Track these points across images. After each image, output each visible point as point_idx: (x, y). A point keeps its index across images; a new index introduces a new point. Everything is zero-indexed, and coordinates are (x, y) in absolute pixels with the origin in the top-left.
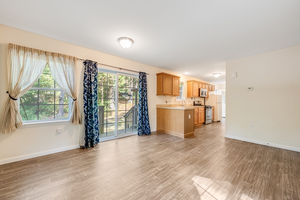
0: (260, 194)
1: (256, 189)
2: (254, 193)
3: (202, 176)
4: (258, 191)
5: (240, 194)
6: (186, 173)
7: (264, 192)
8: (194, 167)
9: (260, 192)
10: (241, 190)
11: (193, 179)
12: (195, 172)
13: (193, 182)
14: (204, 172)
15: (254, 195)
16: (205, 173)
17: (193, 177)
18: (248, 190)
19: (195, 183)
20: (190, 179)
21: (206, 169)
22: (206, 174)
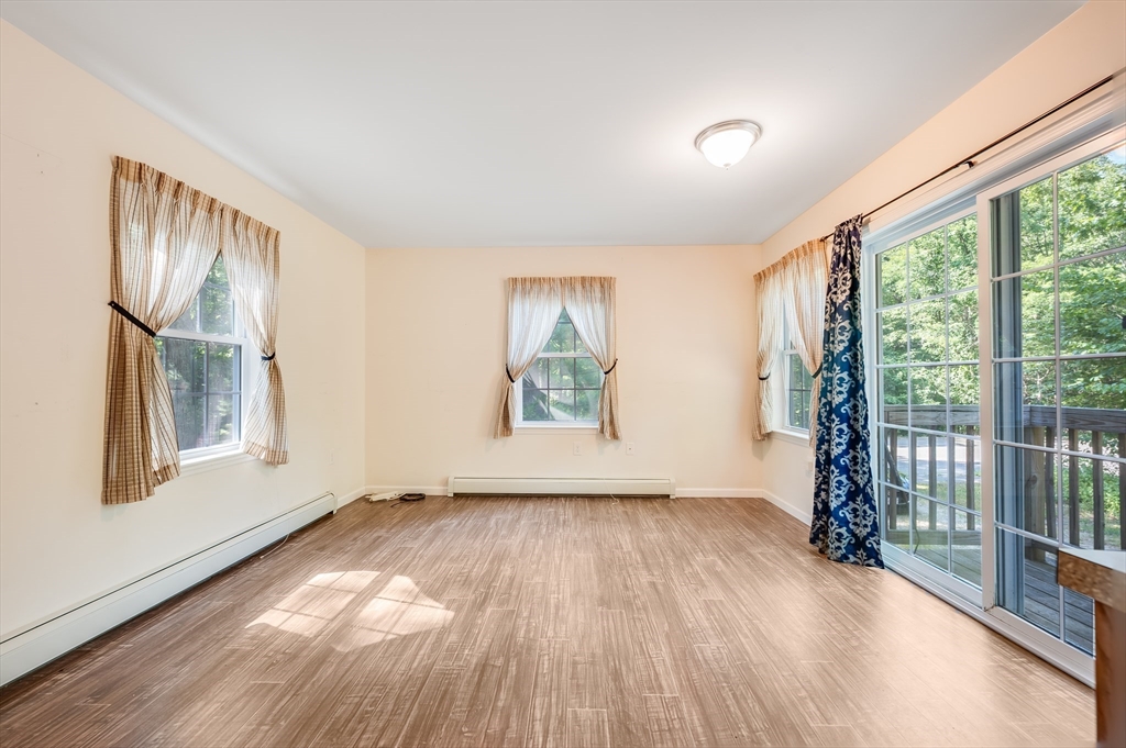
3: (427, 633)
6: (480, 622)
8: (466, 652)
11: (451, 614)
12: (453, 637)
13: (448, 608)
14: (422, 652)
16: (420, 647)
17: (454, 619)
19: (442, 606)
20: (458, 610)
21: (416, 669)
22: (414, 648)
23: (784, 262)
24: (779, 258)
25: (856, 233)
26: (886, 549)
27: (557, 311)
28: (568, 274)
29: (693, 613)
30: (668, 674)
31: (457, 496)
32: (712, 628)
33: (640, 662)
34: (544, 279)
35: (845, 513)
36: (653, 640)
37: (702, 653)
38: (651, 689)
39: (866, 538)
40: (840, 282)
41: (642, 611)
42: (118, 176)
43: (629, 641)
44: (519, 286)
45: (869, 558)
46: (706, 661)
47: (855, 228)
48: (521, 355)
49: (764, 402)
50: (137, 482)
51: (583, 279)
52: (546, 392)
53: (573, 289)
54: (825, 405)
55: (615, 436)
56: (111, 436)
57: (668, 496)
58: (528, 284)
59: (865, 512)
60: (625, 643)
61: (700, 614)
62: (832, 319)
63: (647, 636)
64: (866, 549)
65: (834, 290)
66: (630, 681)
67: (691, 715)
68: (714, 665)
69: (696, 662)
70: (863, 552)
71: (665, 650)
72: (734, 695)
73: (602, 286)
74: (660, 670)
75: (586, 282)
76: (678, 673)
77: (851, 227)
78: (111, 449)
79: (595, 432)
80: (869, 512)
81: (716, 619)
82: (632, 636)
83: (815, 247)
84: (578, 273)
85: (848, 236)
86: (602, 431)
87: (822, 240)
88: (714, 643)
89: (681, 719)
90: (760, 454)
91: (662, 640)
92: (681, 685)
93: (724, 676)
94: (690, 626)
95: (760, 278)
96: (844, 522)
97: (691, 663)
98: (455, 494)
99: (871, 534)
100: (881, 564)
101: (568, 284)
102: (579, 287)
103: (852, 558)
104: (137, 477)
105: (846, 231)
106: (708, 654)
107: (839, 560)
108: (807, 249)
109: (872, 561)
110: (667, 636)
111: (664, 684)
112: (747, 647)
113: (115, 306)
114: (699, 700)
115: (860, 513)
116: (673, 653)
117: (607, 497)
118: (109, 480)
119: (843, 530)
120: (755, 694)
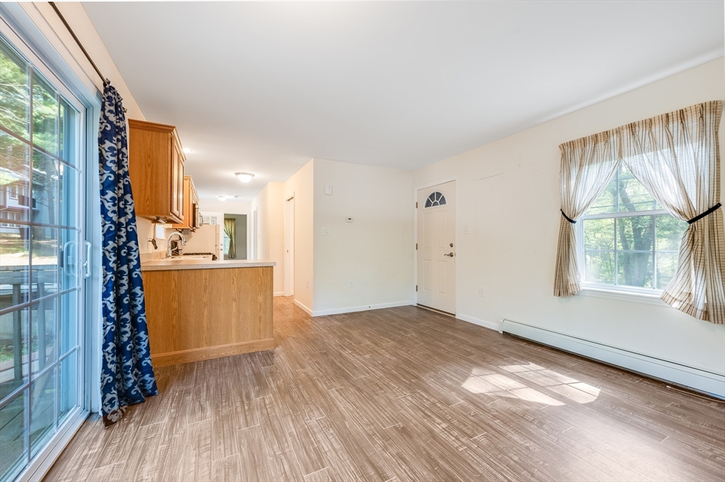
29: (332, 445)
30: (337, 397)
32: (315, 434)
33: (352, 398)
36: (351, 412)
37: (320, 413)
38: (341, 389)
41: (370, 433)
43: (365, 407)
46: (318, 409)
60: (366, 406)
61: (326, 447)
63: (356, 414)
66: (352, 389)
67: (322, 386)
68: (313, 408)
69: (323, 407)
71: (342, 407)
72: (303, 397)
74: (340, 398)
76: (331, 399)
81: (312, 443)
82: (365, 411)
88: (313, 422)
89: (326, 384)
91: (347, 414)
92: (328, 394)
93: (307, 404)
94: (331, 431)
97: (326, 405)
106: (316, 413)
110: (344, 417)
111: (336, 393)
112: (292, 425)
114: (319, 391)
116: (337, 408)
120: (293, 400)
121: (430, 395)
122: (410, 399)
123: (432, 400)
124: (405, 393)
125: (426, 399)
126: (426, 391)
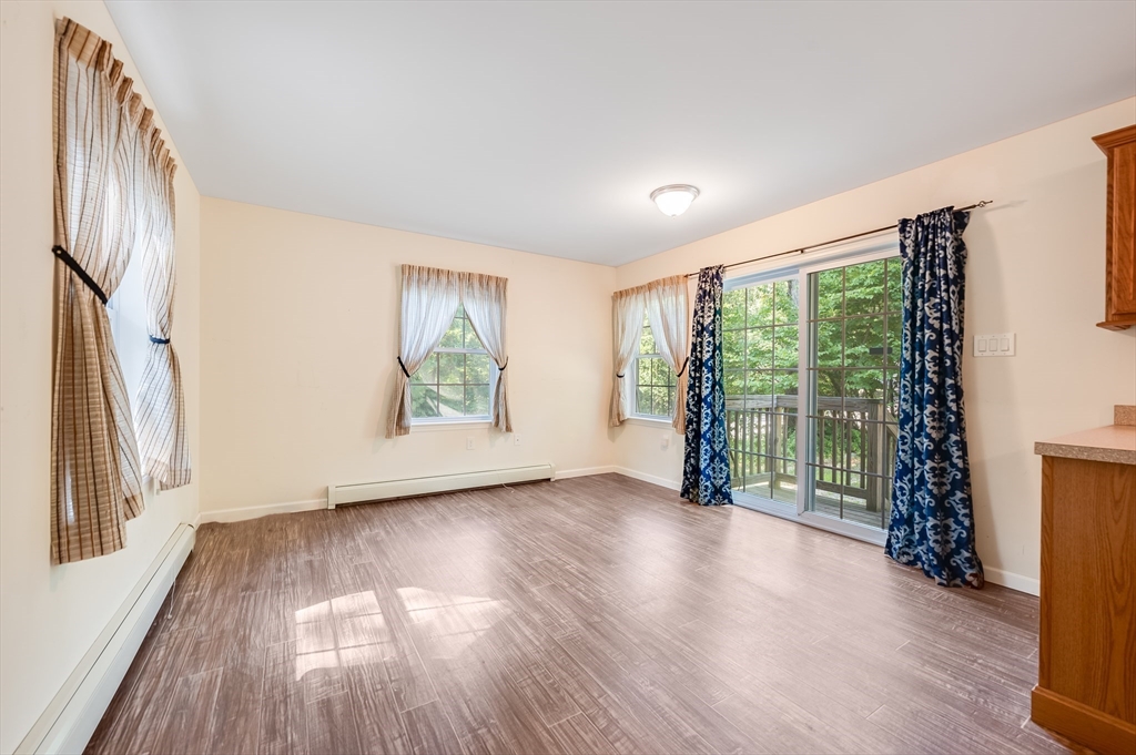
0: (366, 694)
1: (386, 704)
2: (380, 683)
4: (377, 702)
5: (403, 652)
6: (539, 599)
7: (361, 715)
9: (371, 702)
10: (411, 664)
15: (377, 679)
16: (520, 631)
18: (397, 677)
22: (516, 633)
23: (650, 287)
24: (645, 282)
25: (717, 276)
26: (735, 492)
27: (454, 304)
28: (467, 270)
31: (340, 507)
34: (442, 271)
35: (709, 471)
39: (722, 486)
40: (706, 309)
42: (64, 47)
44: (416, 275)
45: (724, 499)
47: (717, 272)
48: (418, 348)
49: (622, 395)
50: (115, 522)
51: (481, 276)
52: (435, 388)
53: (470, 285)
54: (693, 396)
55: (508, 429)
56: (61, 457)
57: (549, 480)
58: (425, 274)
59: (721, 469)
62: (699, 334)
64: (722, 493)
65: (700, 314)
70: (721, 496)
73: (497, 286)
75: (484, 280)
77: (714, 271)
78: (61, 478)
79: (487, 426)
80: (724, 468)
83: (681, 280)
84: (476, 270)
85: (711, 278)
86: (497, 424)
87: (686, 276)
90: (612, 437)
95: (620, 295)
96: (708, 477)
98: (337, 505)
99: (725, 483)
100: (731, 502)
101: (466, 278)
102: (476, 284)
103: (713, 501)
104: (114, 516)
105: (711, 275)
107: (706, 505)
108: (674, 282)
109: (726, 501)
113: (61, 253)
115: (717, 470)
117: (501, 486)
118: (63, 525)
119: (708, 483)
121: (574, 596)
122: (603, 590)
123: (573, 590)
124: (610, 598)
125: (581, 591)
126: (579, 602)
